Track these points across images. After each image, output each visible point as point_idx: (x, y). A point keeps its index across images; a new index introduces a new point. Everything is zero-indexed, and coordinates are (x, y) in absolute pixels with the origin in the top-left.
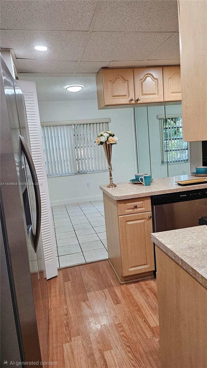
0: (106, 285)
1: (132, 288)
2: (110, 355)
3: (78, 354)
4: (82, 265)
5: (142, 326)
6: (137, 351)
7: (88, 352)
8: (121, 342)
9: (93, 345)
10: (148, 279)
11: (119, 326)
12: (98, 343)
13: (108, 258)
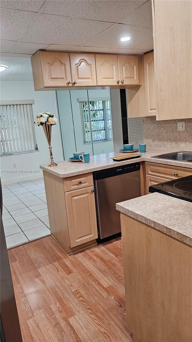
0: (55, 258)
1: (80, 257)
2: (74, 320)
3: (43, 326)
4: (25, 244)
5: (97, 288)
6: (98, 311)
7: (54, 323)
8: (82, 307)
9: (56, 315)
10: (92, 247)
11: (77, 293)
12: (61, 312)
13: (50, 234)
